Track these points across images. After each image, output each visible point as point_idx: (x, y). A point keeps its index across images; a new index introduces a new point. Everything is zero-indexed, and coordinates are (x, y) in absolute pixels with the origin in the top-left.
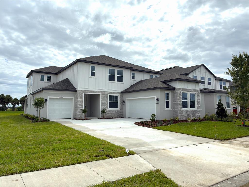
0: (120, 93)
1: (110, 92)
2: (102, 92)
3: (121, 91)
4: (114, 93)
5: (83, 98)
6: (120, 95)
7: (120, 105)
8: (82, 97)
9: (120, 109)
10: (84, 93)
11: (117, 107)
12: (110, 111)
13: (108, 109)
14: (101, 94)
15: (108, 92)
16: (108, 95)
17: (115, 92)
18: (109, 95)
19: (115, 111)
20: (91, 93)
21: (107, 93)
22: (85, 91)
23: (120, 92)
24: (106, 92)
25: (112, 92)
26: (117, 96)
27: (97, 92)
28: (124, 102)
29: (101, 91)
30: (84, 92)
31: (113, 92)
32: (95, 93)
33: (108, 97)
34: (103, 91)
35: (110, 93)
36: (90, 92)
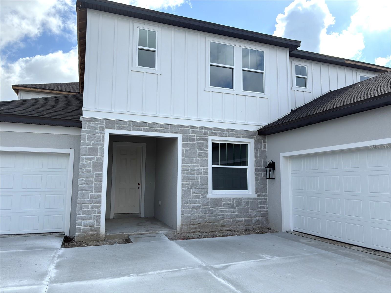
0: (257, 134)
1: (216, 129)
2: (183, 129)
3: (259, 128)
4: (231, 133)
5: (102, 149)
6: (256, 143)
7: (256, 179)
8: (97, 145)
9: (255, 196)
10: (107, 132)
11: (244, 187)
12: (217, 202)
13: (208, 196)
14: (180, 137)
15: (210, 129)
16: (206, 140)
17: (236, 131)
18: (212, 139)
19: (239, 201)
20: (141, 130)
21: (206, 133)
22: (111, 123)
23: (255, 129)
24: (201, 128)
25: (223, 130)
26: (245, 147)
27: (163, 127)
28: (274, 169)
29: (181, 126)
30: (108, 128)
31: (228, 130)
32: (156, 131)
33: (207, 146)
34: (188, 127)
35: (215, 135)
36: (134, 130)
